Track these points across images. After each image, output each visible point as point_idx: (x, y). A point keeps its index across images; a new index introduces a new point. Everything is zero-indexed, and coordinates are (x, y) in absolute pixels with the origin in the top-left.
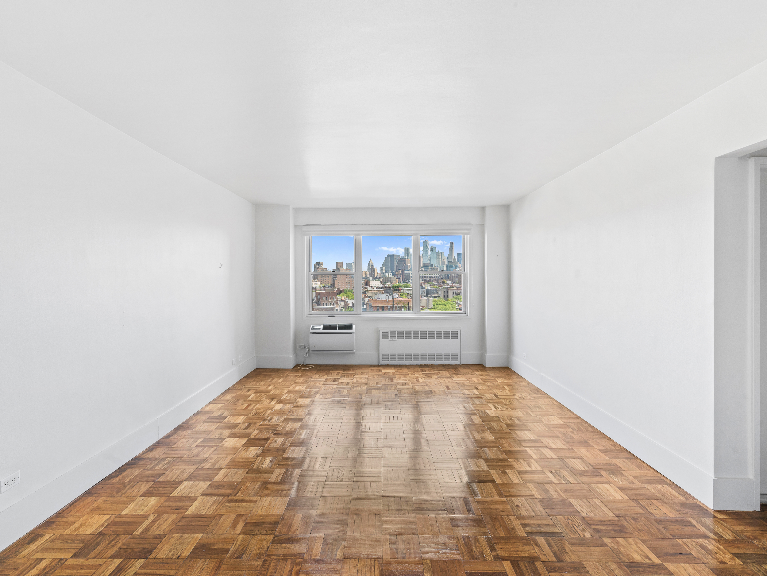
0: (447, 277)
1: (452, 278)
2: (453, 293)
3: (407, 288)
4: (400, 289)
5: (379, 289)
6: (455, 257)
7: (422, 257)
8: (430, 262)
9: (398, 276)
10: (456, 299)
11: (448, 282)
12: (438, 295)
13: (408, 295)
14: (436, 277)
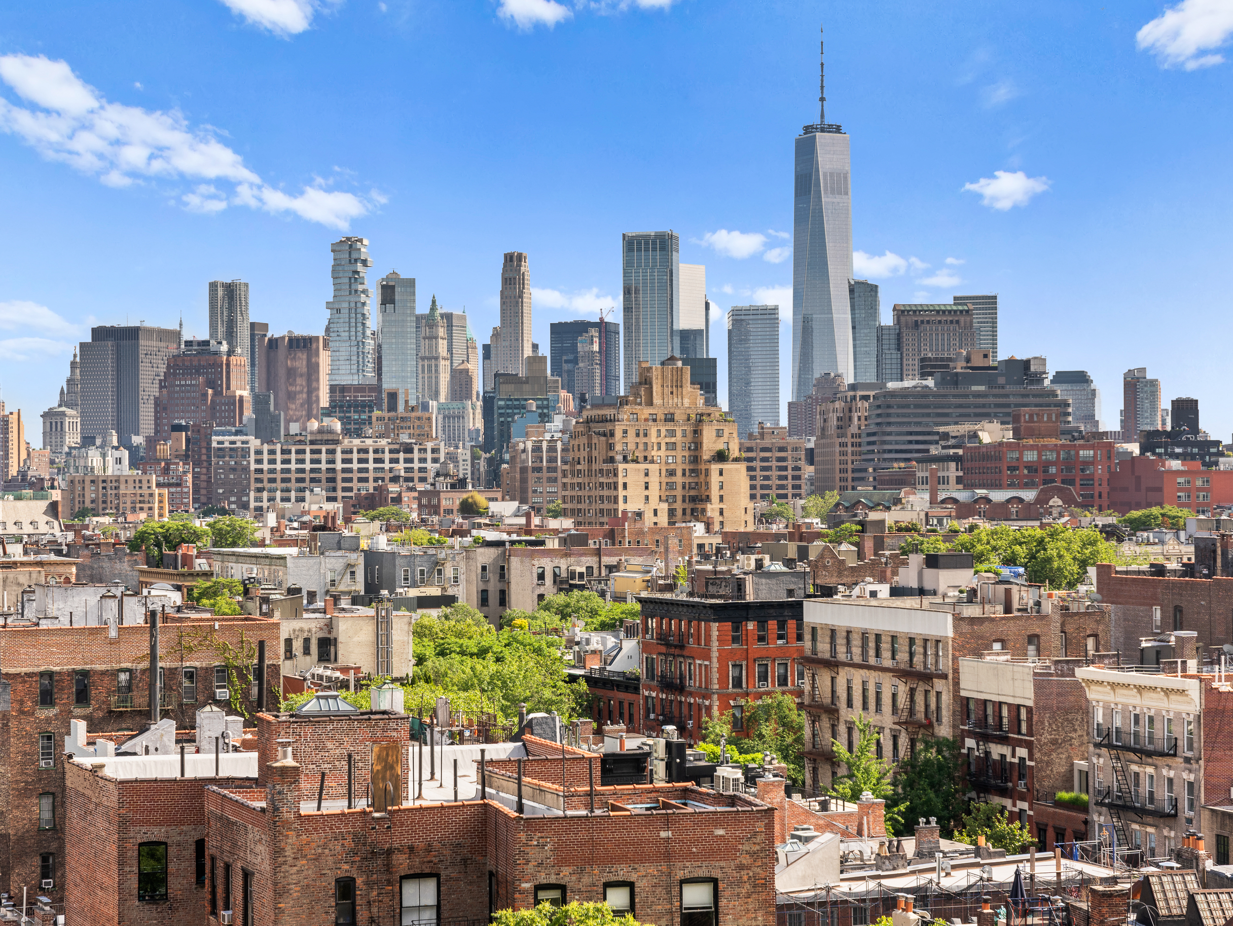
0: (488, 473)
1: (524, 481)
2: (541, 577)
3: (234, 544)
4: (184, 556)
5: (44, 557)
6: (535, 347)
7: (326, 345)
8: (380, 379)
9: (166, 471)
10: (564, 616)
11: (496, 507)
12: (444, 589)
13: (246, 592)
14: (416, 475)
